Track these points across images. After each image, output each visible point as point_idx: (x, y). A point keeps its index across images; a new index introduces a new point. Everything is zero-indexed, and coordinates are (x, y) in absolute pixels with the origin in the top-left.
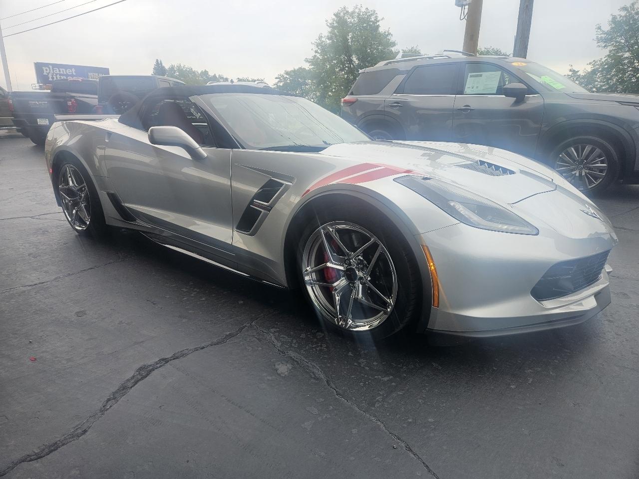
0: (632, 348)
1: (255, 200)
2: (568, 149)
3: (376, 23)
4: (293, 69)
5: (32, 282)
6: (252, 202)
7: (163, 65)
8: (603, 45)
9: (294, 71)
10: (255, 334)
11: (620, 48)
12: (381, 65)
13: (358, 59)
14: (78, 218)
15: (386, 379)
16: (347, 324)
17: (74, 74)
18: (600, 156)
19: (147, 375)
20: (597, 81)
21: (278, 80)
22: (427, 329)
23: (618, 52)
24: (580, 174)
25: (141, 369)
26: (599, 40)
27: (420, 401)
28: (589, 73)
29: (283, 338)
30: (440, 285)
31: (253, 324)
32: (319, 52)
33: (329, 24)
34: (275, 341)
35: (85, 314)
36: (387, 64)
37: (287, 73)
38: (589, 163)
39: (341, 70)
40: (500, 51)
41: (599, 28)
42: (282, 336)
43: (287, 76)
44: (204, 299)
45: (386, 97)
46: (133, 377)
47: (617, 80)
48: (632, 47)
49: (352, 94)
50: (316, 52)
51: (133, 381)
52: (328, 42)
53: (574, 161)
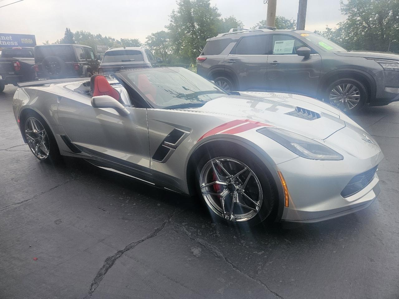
0: (395, 219)
1: (165, 142)
2: (337, 87)
3: (208, 2)
4: (157, 32)
5: (19, 200)
6: (163, 143)
7: (71, 31)
8: (345, 13)
9: (158, 33)
10: (173, 228)
11: (354, 15)
12: (220, 36)
13: (198, 25)
14: (40, 150)
15: (260, 253)
16: (230, 217)
17: (11, 39)
18: (356, 90)
19: (113, 264)
20: (342, 35)
21: (148, 39)
22: (281, 220)
23: (353, 17)
24: (345, 101)
25: (107, 260)
26: (342, 10)
27: (284, 267)
28: (337, 30)
29: (191, 229)
30: (289, 195)
31: (170, 220)
32: (173, 21)
33: (178, 3)
34: (187, 232)
35: (61, 222)
36: (224, 36)
37: (153, 35)
38: (349, 95)
39: (188, 32)
40: (284, 18)
41: (342, 3)
42: (190, 228)
43: (154, 37)
44: (135, 204)
45: (225, 56)
46: (104, 266)
47: (354, 34)
48: (362, 14)
49: (203, 54)
50: (171, 21)
51: (104, 269)
52: (179, 15)
53: (340, 93)
